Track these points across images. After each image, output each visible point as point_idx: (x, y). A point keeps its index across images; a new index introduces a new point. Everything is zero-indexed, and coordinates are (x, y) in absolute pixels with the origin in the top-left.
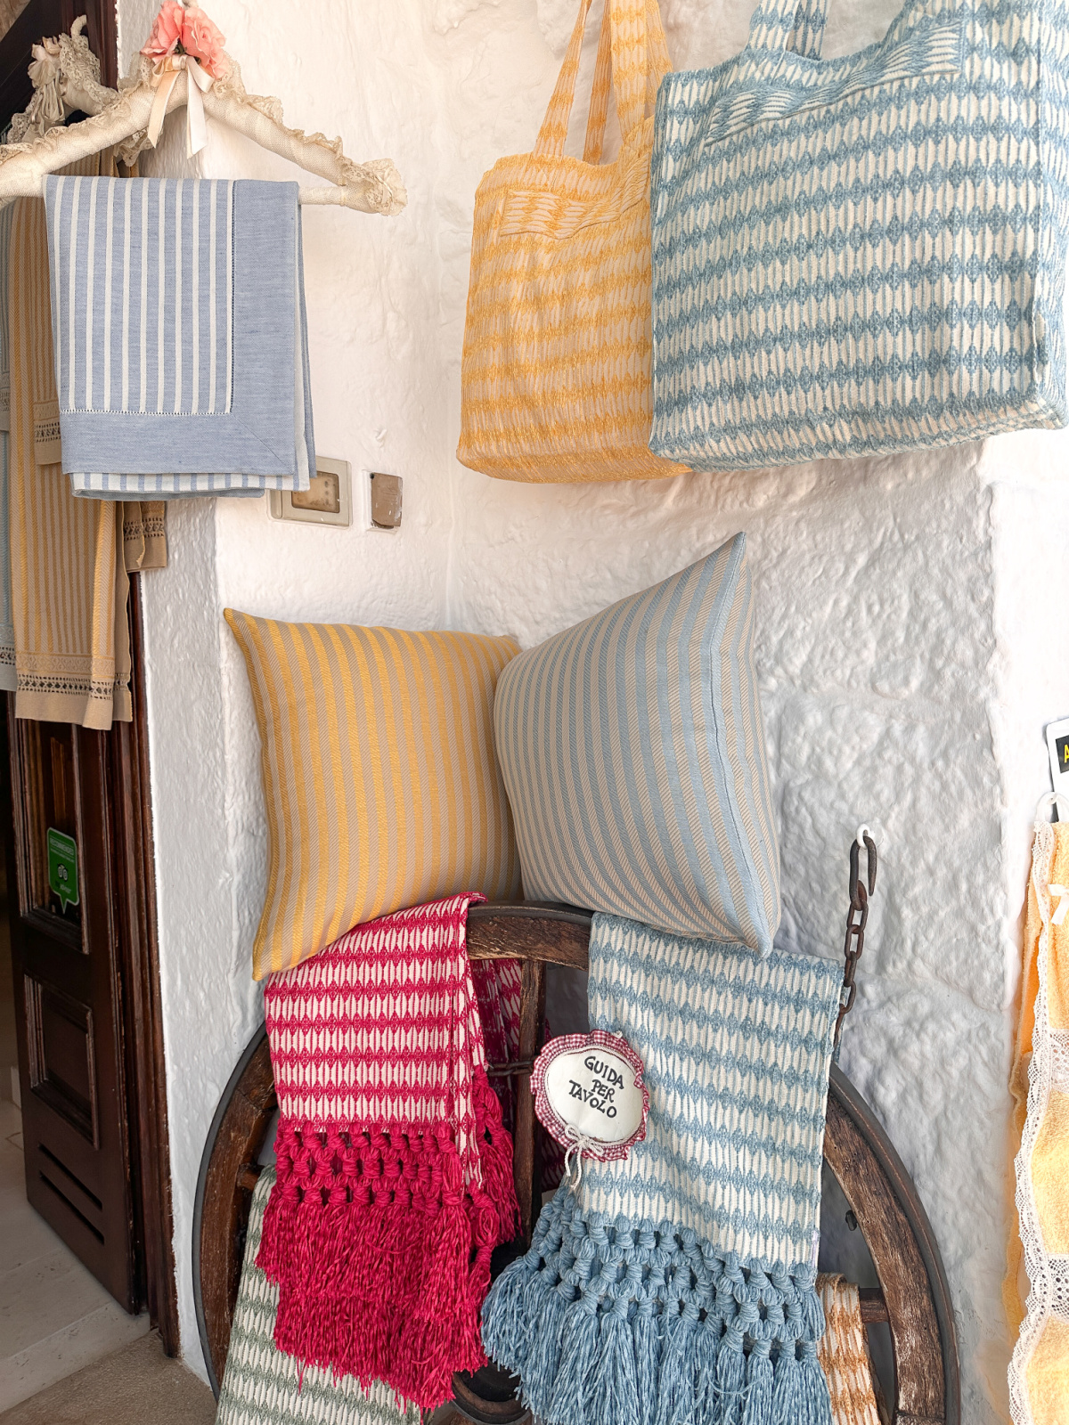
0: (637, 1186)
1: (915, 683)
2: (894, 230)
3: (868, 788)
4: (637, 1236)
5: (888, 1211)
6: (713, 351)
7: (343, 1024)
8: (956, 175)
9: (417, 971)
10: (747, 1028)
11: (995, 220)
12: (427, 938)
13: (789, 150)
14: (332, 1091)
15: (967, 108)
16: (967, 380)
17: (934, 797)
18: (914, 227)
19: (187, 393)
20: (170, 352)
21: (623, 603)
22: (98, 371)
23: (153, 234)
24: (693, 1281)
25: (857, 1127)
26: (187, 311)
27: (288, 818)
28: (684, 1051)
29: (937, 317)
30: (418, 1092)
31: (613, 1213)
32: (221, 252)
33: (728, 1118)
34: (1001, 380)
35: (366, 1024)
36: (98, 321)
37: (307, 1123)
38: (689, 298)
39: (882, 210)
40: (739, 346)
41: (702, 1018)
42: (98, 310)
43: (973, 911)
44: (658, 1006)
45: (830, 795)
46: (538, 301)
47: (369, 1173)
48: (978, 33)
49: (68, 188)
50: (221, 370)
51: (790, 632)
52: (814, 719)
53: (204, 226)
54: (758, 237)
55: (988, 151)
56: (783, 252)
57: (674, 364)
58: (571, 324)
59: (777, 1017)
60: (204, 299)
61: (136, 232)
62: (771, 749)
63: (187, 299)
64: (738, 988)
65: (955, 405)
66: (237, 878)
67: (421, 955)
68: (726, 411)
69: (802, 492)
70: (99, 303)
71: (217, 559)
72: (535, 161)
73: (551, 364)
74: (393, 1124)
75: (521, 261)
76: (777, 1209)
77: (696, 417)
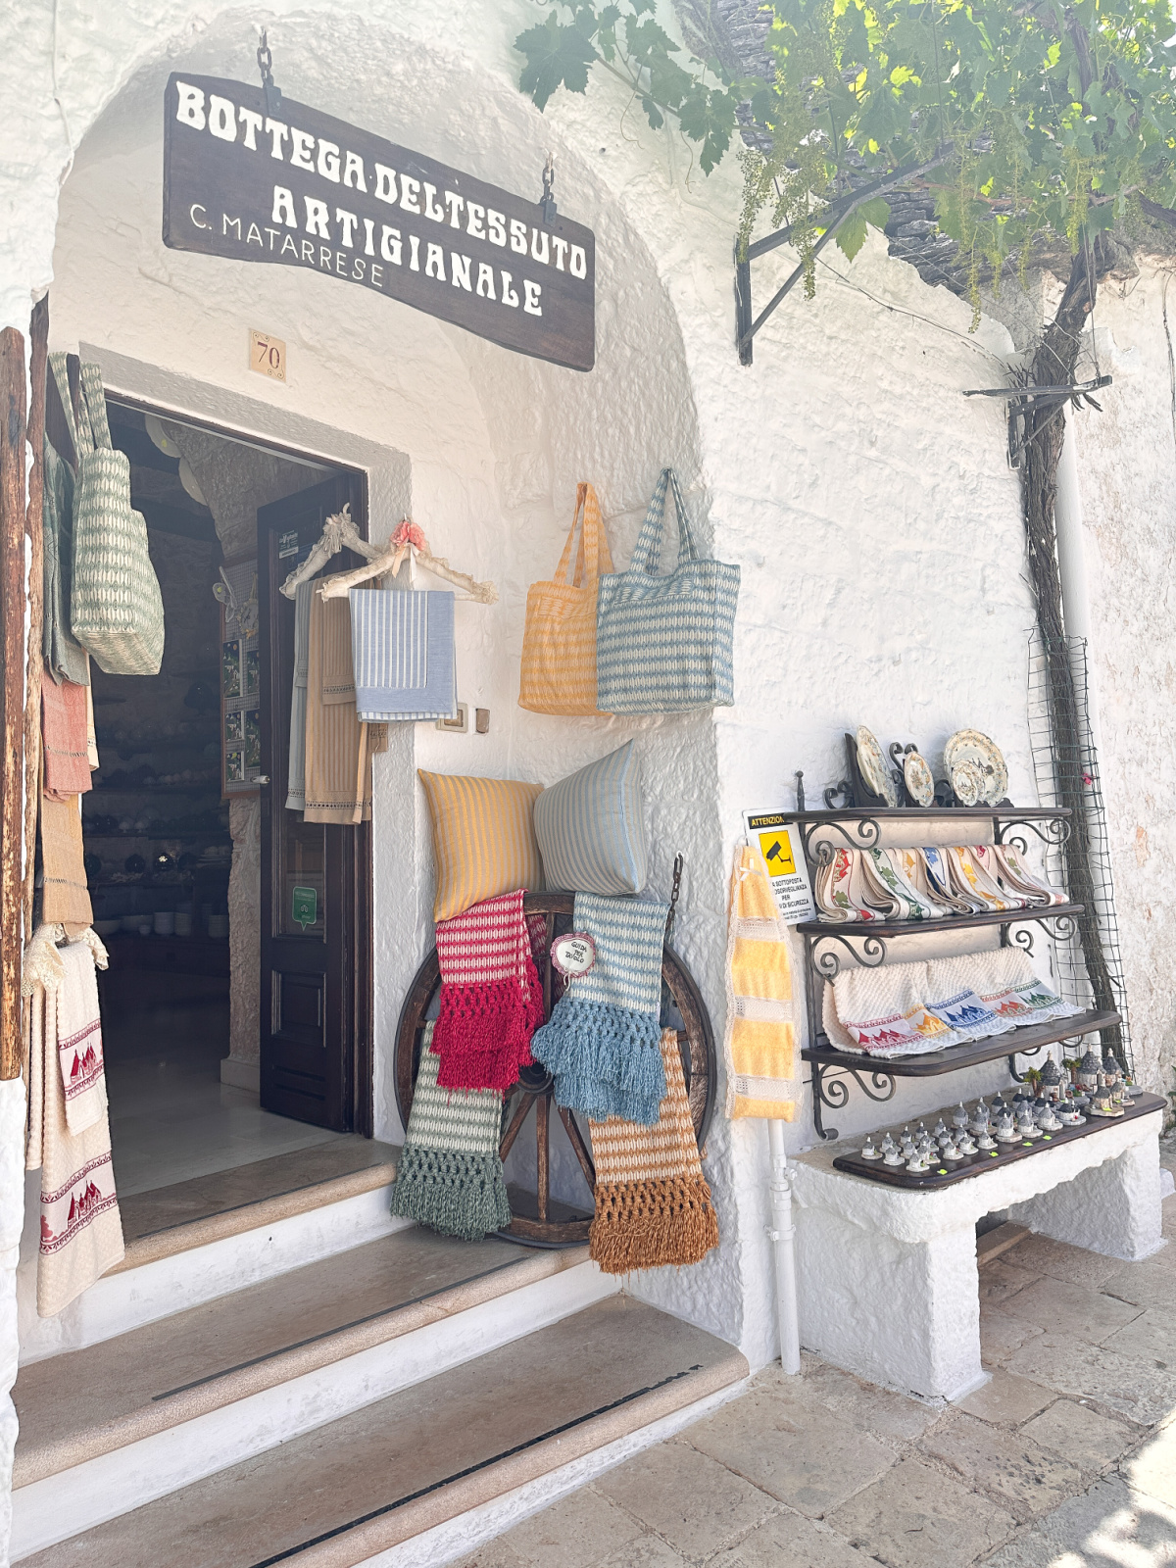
0: (591, 989)
1: (695, 796)
2: (672, 644)
3: (682, 837)
4: (591, 1006)
5: (687, 995)
6: (616, 677)
7: (471, 943)
8: (689, 628)
9: (504, 920)
10: (633, 927)
11: (701, 643)
12: (506, 906)
13: (640, 613)
14: (466, 971)
15: (692, 607)
16: (693, 693)
17: (702, 837)
18: (678, 643)
19: (408, 679)
20: (401, 662)
21: (588, 767)
22: (373, 671)
23: (395, 614)
24: (613, 1022)
25: (676, 965)
26: (408, 646)
27: (447, 856)
28: (610, 938)
29: (684, 672)
30: (503, 967)
31: (582, 998)
32: (423, 621)
33: (627, 962)
34: (703, 693)
35: (480, 942)
36: (373, 650)
37: (454, 984)
38: (609, 657)
39: (668, 637)
40: (625, 676)
41: (617, 925)
42: (373, 646)
43: (714, 878)
44: (601, 923)
45: (669, 842)
46: (555, 645)
47: (483, 1002)
48: (698, 581)
49: (360, 594)
50: (422, 669)
51: (655, 778)
52: (664, 812)
53: (416, 610)
54: (629, 640)
55: (698, 621)
56: (638, 647)
57: (604, 679)
58: (567, 656)
59: (644, 922)
60: (415, 641)
61: (388, 613)
62: (650, 826)
63: (408, 641)
64: (631, 913)
65: (690, 700)
66: (418, 889)
67: (504, 913)
68: (622, 697)
69: (659, 723)
70: (373, 643)
71: (415, 748)
72: (552, 585)
73: (560, 670)
74: (492, 982)
75: (547, 627)
76: (644, 994)
77: (611, 698)
